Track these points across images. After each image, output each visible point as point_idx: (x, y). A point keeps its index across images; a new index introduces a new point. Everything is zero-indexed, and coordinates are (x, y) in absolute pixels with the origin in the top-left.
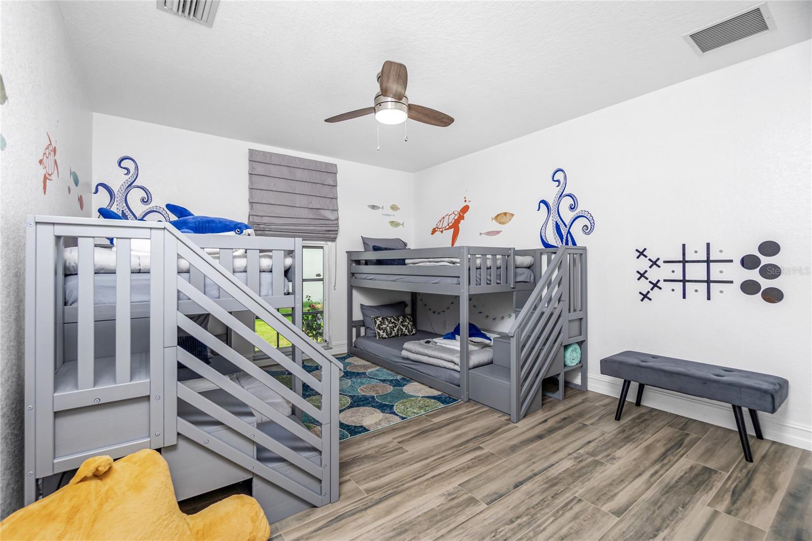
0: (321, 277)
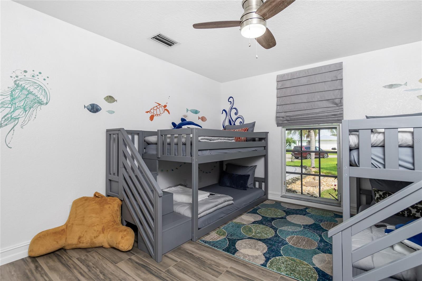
0: (336, 151)
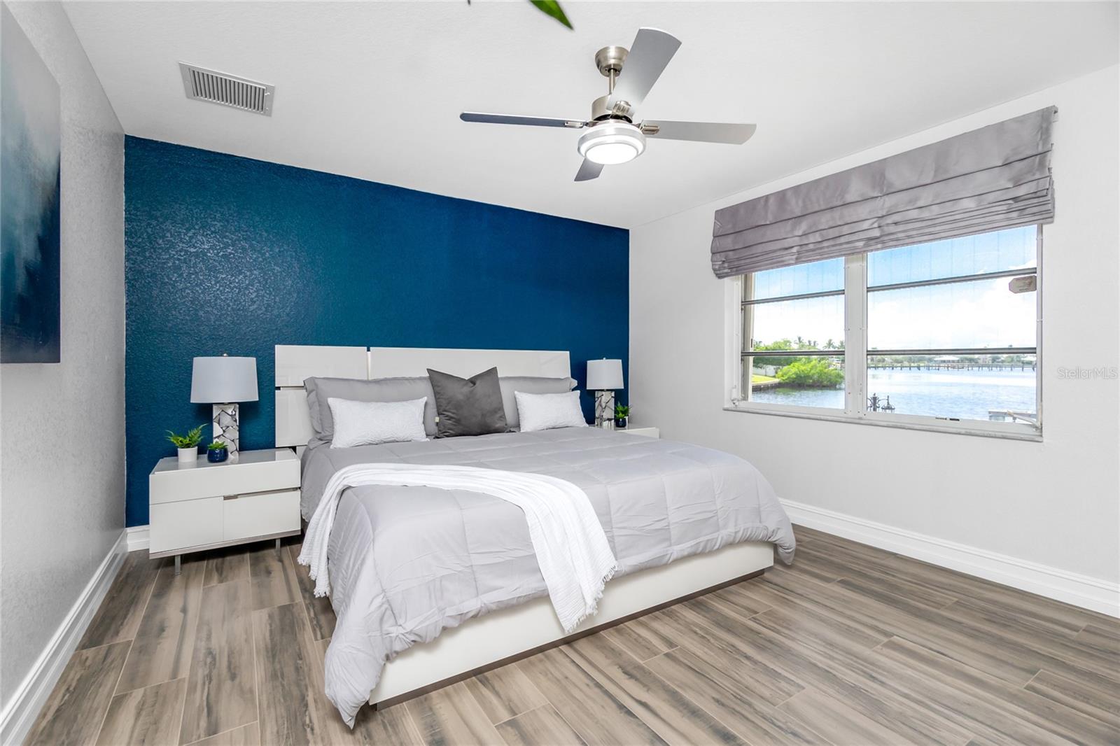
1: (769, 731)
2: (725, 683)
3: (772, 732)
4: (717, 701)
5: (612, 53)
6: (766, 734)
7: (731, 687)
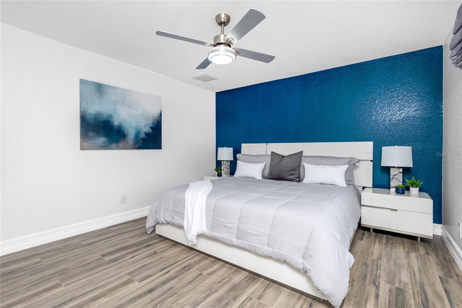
1: (153, 302)
2: (186, 289)
3: (152, 303)
4: (172, 288)
5: (223, 16)
6: (152, 301)
7: (183, 291)
